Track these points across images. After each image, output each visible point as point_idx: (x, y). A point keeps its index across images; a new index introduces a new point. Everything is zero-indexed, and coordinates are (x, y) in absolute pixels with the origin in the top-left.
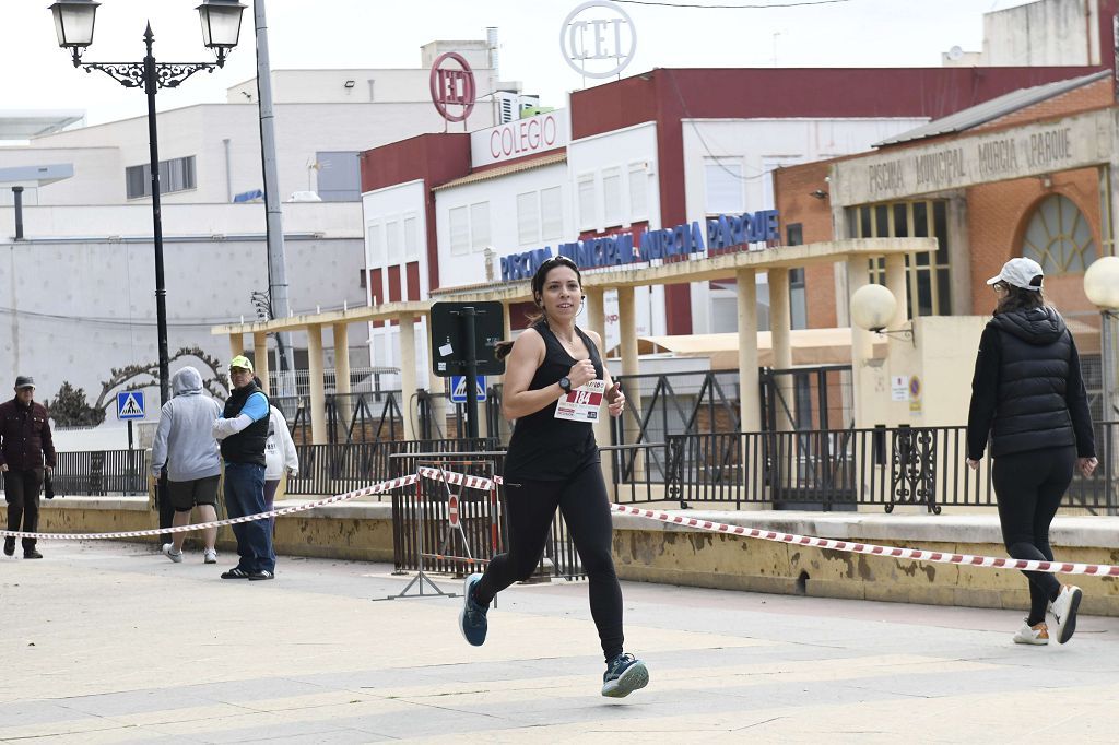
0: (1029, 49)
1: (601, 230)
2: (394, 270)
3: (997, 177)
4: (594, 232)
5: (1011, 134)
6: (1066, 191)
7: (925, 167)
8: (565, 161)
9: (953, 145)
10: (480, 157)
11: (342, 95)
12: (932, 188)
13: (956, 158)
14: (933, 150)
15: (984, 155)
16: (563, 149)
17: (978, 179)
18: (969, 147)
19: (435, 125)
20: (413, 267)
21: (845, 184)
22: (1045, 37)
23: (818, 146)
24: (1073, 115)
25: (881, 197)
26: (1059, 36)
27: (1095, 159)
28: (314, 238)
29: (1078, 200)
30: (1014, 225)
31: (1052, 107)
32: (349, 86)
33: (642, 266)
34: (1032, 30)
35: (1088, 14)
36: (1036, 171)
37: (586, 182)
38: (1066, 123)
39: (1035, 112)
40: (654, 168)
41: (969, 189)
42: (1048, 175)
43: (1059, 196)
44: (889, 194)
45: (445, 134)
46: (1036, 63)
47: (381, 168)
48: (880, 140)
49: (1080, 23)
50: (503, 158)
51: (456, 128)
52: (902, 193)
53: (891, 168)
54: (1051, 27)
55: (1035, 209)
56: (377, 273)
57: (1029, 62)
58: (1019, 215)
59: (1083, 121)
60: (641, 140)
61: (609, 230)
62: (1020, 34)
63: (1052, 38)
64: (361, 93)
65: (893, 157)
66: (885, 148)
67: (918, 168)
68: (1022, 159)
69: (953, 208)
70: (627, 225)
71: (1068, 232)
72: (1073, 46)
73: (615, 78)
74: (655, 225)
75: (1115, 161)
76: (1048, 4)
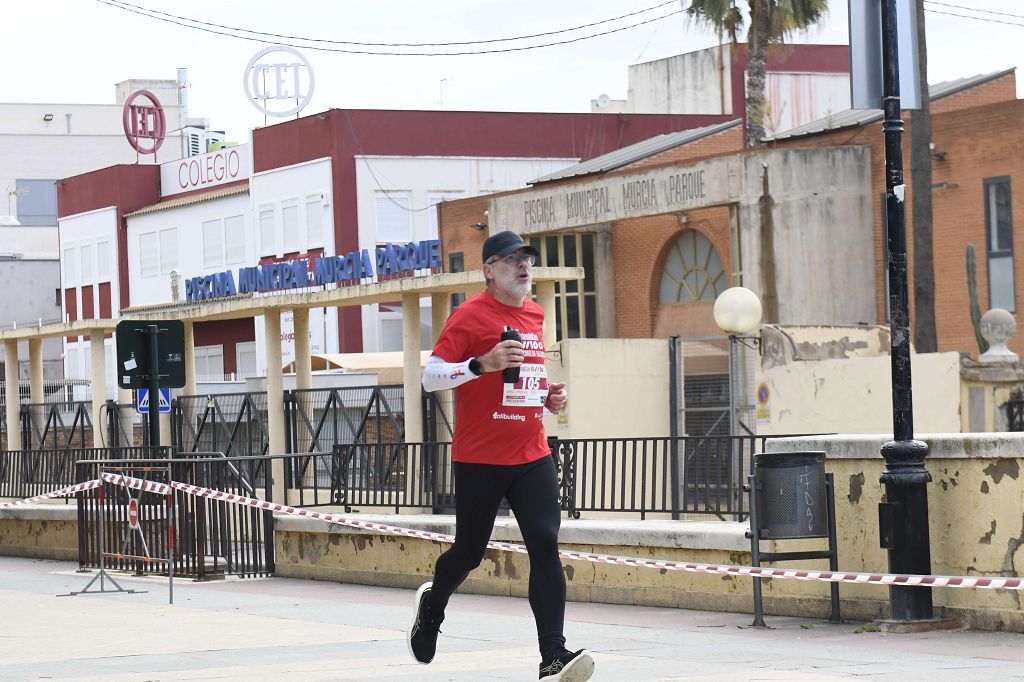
0: (669, 98)
1: (280, 256)
2: (87, 290)
3: (639, 214)
4: (273, 257)
5: (652, 175)
6: (700, 227)
7: (573, 202)
8: (248, 192)
9: (600, 184)
10: (169, 187)
11: (42, 128)
12: (580, 222)
13: (602, 195)
14: (581, 188)
15: (627, 193)
16: (246, 181)
17: (622, 216)
18: (614, 186)
19: (127, 156)
20: (105, 287)
21: (503, 217)
22: (683, 88)
23: (479, 183)
24: (707, 159)
25: (534, 231)
26: (695, 87)
27: (726, 199)
28: (13, 259)
29: (711, 235)
30: (654, 257)
31: (688, 152)
32: (47, 119)
33: (316, 289)
34: (671, 82)
35: (722, 69)
36: (674, 208)
37: (267, 212)
38: (701, 166)
39: (673, 155)
40: (329, 199)
41: (614, 224)
42: (684, 213)
43: (694, 231)
44: (542, 228)
45: (136, 166)
46: (675, 111)
47: (76, 195)
48: (534, 178)
49: (715, 76)
50: (190, 188)
51: (147, 160)
52: (553, 226)
53: (544, 204)
54: (689, 80)
55: (673, 243)
56: (71, 292)
57: (669, 109)
58: (659, 248)
59: (715, 164)
60: (318, 174)
61: (287, 256)
62: (662, 85)
63: (689, 90)
64: (58, 126)
65: (547, 193)
66: (538, 185)
67: (568, 204)
68: (661, 198)
69: (599, 239)
70: (304, 252)
71: (701, 264)
72: (709, 96)
73: (294, 117)
74: (330, 252)
75: (743, 201)
76: (688, 59)
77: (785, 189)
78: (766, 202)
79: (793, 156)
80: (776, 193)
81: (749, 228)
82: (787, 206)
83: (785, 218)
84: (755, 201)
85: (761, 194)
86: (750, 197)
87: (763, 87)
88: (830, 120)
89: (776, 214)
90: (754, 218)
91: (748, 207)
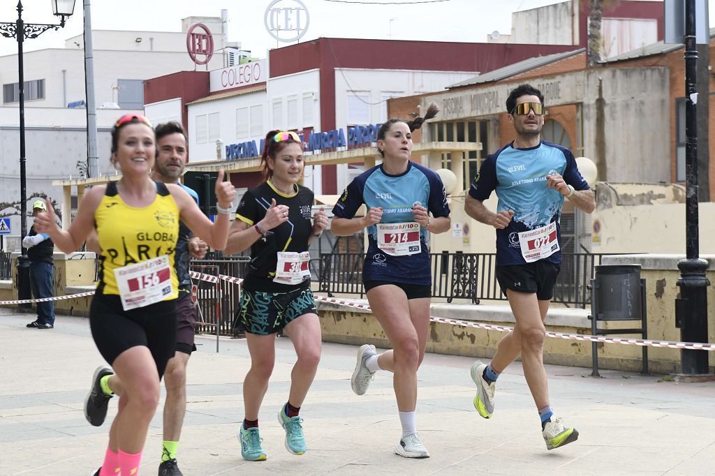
0: (538, 34)
6: (556, 118)
7: (475, 101)
8: (265, 90)
9: (492, 89)
10: (215, 85)
11: (134, 46)
12: (479, 113)
13: (494, 96)
14: (481, 91)
16: (264, 83)
18: (502, 91)
19: (189, 66)
22: (547, 27)
23: (414, 86)
24: (563, 74)
25: (449, 118)
26: (555, 27)
27: (574, 100)
29: (564, 123)
31: (550, 69)
32: (138, 41)
33: (309, 153)
34: (540, 24)
35: (573, 15)
37: (277, 103)
38: (558, 78)
39: (541, 71)
40: (317, 96)
41: (501, 115)
43: (553, 120)
44: (454, 116)
45: (195, 72)
46: (541, 43)
47: (156, 90)
48: (450, 85)
49: (568, 20)
50: (229, 87)
51: (201, 68)
52: (462, 116)
53: (456, 101)
54: (551, 22)
57: (538, 39)
59: (568, 77)
60: (310, 80)
62: (533, 25)
63: (551, 29)
64: (145, 46)
65: (458, 95)
66: (453, 89)
67: (472, 102)
69: (491, 125)
70: (300, 129)
72: (564, 33)
73: (296, 43)
74: (317, 130)
75: (585, 101)
76: (551, 8)
77: (613, 94)
78: (600, 102)
79: (618, 73)
80: (607, 97)
81: (589, 119)
82: (614, 105)
83: (613, 113)
84: (593, 102)
85: (597, 97)
86: (590, 99)
87: (599, 28)
88: (643, 50)
89: (607, 110)
90: (592, 112)
91: (589, 105)
